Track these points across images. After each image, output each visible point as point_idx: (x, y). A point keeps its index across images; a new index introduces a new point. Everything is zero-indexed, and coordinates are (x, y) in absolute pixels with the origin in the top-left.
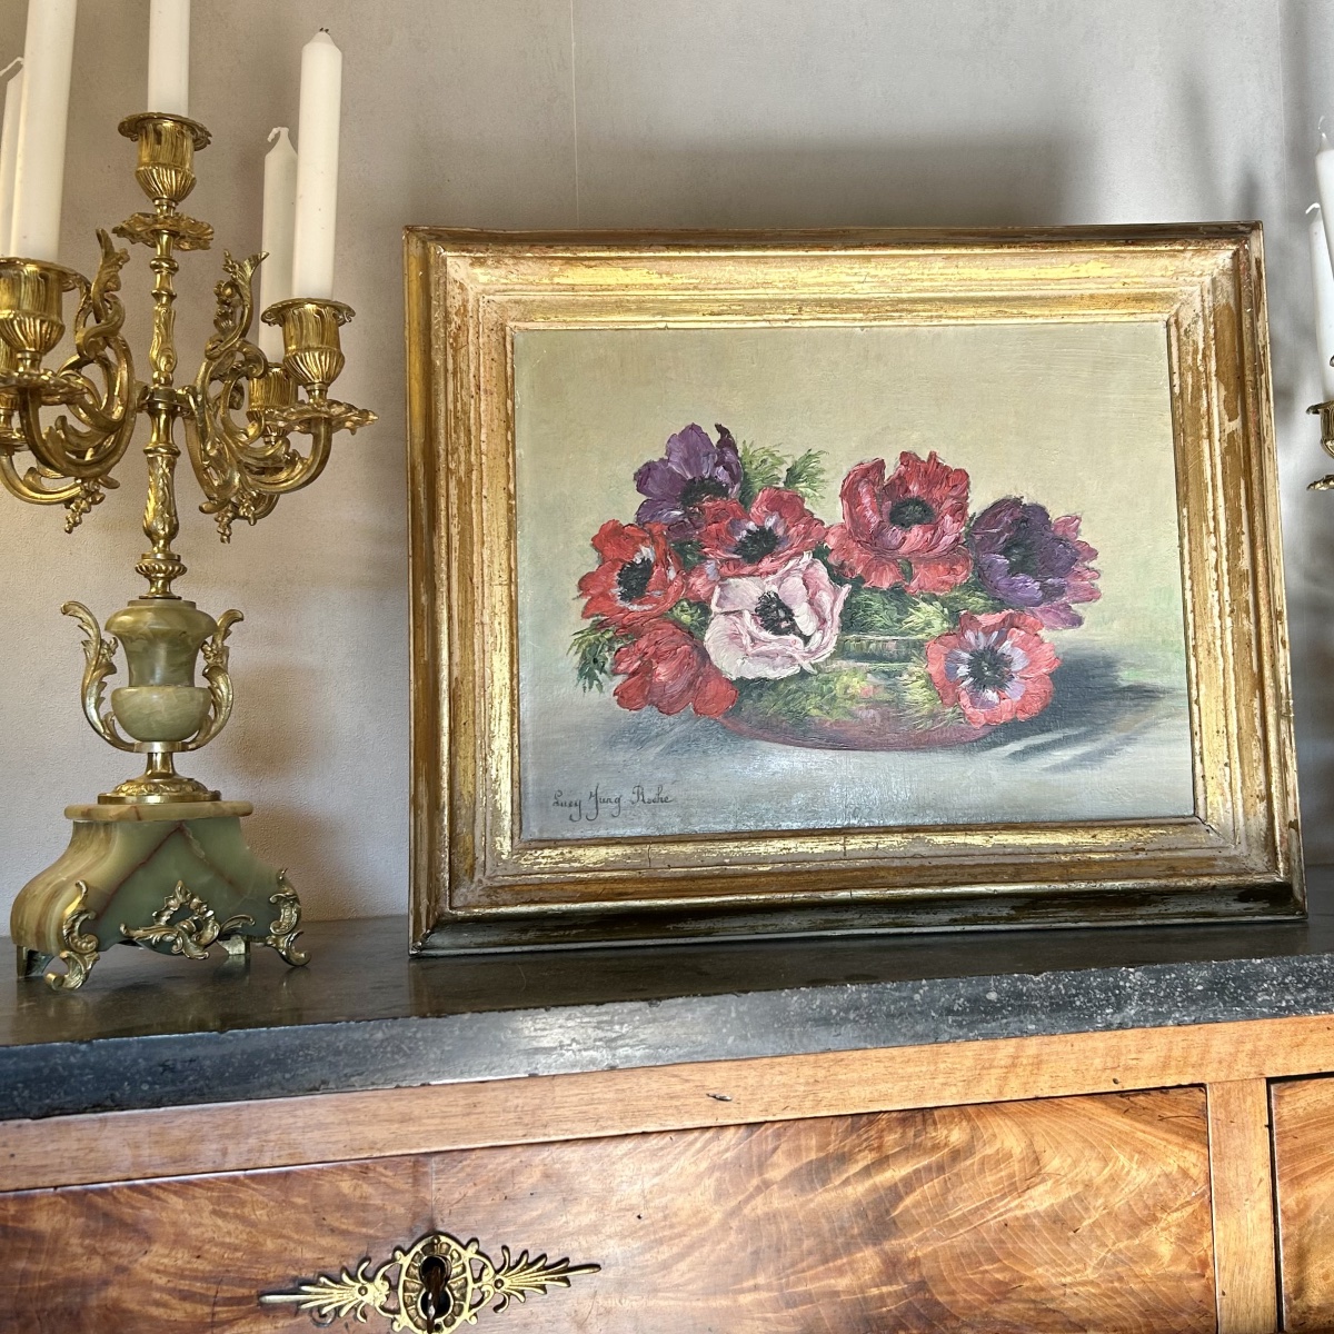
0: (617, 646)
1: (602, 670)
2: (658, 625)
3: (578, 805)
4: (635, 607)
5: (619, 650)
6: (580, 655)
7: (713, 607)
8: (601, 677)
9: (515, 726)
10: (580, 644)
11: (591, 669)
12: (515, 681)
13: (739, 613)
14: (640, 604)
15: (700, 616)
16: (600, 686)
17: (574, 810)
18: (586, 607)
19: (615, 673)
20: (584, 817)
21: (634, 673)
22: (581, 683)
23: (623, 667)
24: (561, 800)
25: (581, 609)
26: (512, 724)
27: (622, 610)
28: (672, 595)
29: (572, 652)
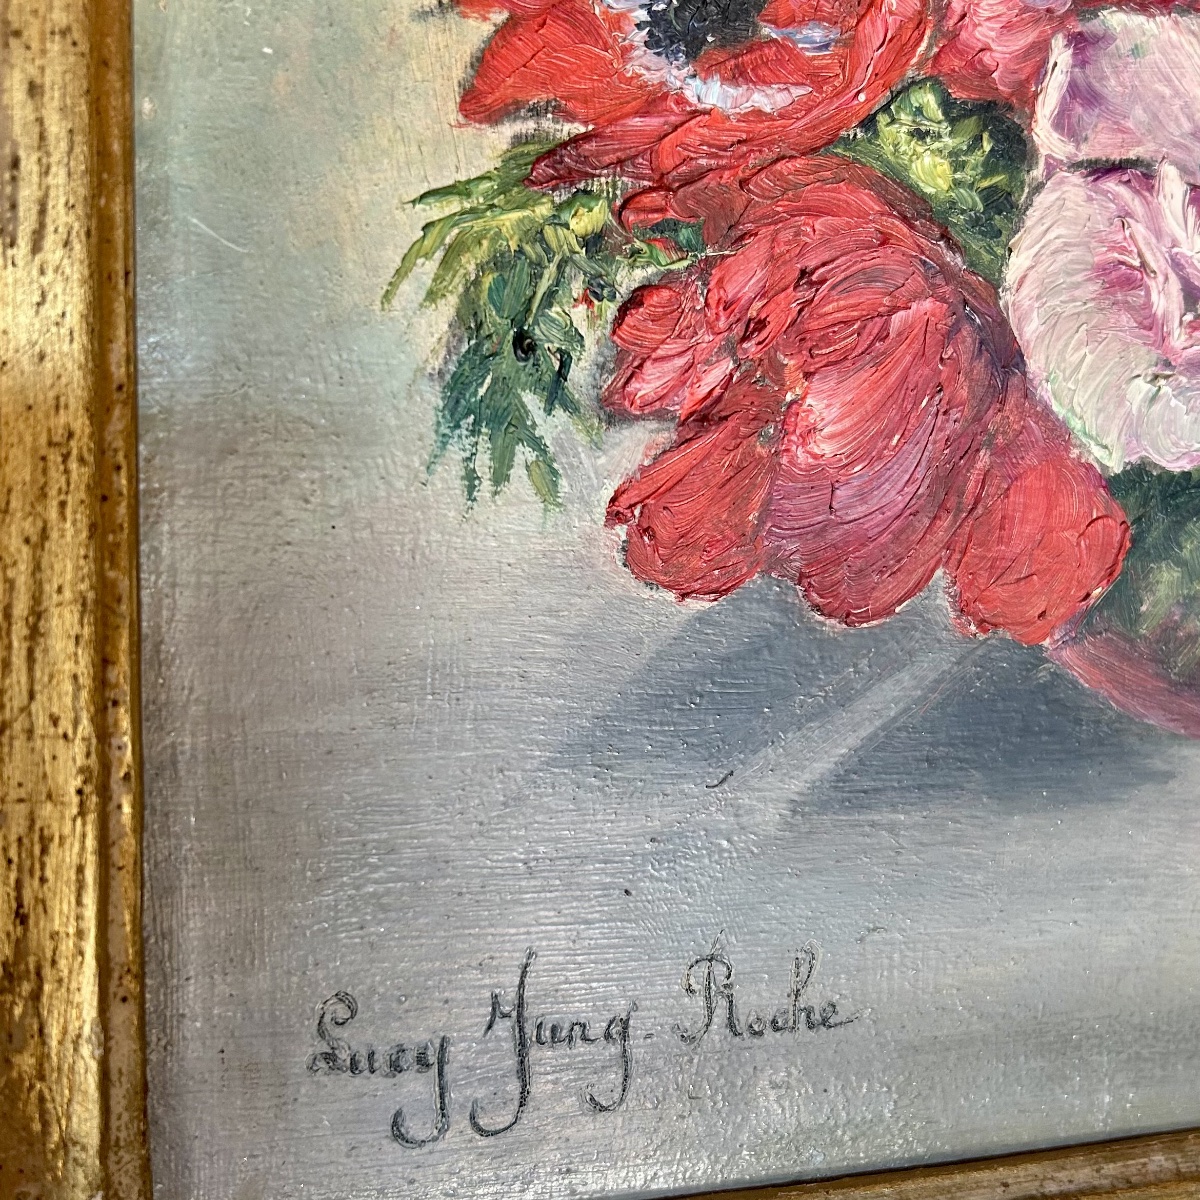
0: (628, 279)
1: (555, 392)
2: (811, 195)
3: (433, 1060)
4: (713, 94)
5: (636, 299)
6: (448, 307)
7: (1045, 136)
8: (551, 425)
9: (121, 672)
10: (453, 253)
11: (503, 386)
12: (117, 423)
13: (1140, 173)
14: (737, 76)
15: (989, 169)
16: (547, 475)
17: (417, 1087)
18: (483, 62)
19: (614, 410)
20: (460, 1122)
21: (704, 417)
22: (455, 453)
23: (648, 385)
24: (353, 1039)
25: (459, 72)
26: (103, 662)
27: (654, 100)
28: (873, 52)
29: (410, 291)
